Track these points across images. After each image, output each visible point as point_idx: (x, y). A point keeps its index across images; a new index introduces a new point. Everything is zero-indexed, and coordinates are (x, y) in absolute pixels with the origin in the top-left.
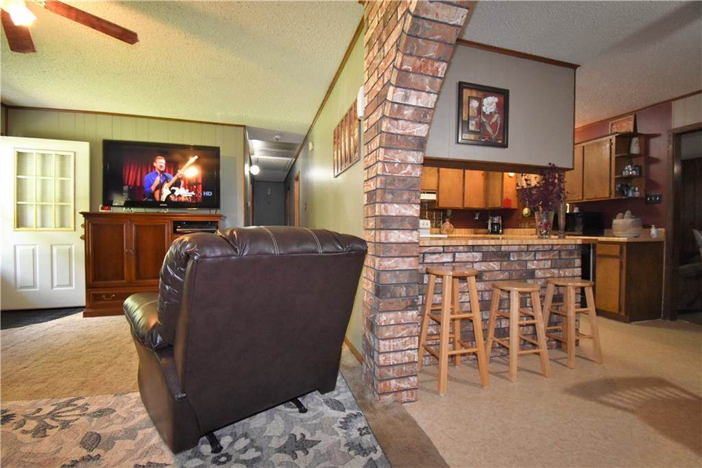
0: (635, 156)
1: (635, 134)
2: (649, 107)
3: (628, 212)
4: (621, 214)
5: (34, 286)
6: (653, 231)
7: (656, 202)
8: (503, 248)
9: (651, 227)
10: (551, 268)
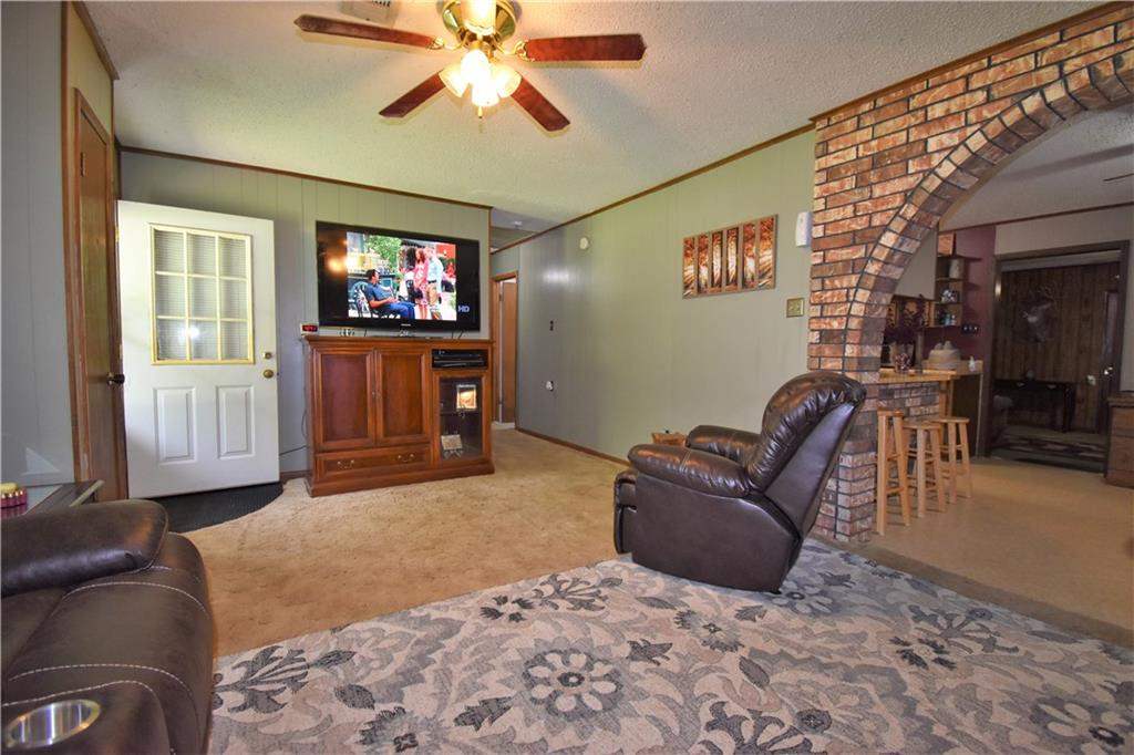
0: (954, 280)
1: (954, 256)
2: (966, 228)
3: (948, 343)
4: (939, 345)
5: (189, 456)
6: (972, 363)
7: (976, 332)
8: (890, 387)
9: (969, 359)
10: (922, 405)
